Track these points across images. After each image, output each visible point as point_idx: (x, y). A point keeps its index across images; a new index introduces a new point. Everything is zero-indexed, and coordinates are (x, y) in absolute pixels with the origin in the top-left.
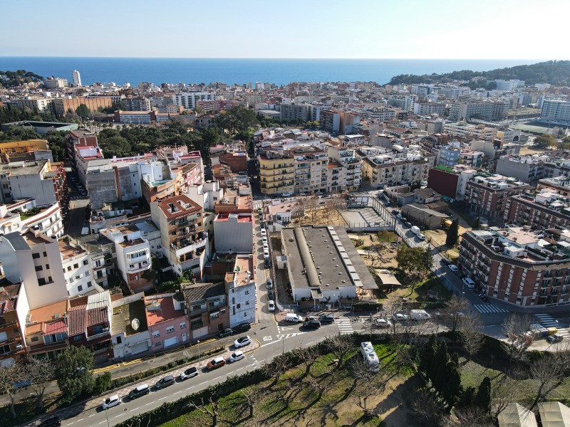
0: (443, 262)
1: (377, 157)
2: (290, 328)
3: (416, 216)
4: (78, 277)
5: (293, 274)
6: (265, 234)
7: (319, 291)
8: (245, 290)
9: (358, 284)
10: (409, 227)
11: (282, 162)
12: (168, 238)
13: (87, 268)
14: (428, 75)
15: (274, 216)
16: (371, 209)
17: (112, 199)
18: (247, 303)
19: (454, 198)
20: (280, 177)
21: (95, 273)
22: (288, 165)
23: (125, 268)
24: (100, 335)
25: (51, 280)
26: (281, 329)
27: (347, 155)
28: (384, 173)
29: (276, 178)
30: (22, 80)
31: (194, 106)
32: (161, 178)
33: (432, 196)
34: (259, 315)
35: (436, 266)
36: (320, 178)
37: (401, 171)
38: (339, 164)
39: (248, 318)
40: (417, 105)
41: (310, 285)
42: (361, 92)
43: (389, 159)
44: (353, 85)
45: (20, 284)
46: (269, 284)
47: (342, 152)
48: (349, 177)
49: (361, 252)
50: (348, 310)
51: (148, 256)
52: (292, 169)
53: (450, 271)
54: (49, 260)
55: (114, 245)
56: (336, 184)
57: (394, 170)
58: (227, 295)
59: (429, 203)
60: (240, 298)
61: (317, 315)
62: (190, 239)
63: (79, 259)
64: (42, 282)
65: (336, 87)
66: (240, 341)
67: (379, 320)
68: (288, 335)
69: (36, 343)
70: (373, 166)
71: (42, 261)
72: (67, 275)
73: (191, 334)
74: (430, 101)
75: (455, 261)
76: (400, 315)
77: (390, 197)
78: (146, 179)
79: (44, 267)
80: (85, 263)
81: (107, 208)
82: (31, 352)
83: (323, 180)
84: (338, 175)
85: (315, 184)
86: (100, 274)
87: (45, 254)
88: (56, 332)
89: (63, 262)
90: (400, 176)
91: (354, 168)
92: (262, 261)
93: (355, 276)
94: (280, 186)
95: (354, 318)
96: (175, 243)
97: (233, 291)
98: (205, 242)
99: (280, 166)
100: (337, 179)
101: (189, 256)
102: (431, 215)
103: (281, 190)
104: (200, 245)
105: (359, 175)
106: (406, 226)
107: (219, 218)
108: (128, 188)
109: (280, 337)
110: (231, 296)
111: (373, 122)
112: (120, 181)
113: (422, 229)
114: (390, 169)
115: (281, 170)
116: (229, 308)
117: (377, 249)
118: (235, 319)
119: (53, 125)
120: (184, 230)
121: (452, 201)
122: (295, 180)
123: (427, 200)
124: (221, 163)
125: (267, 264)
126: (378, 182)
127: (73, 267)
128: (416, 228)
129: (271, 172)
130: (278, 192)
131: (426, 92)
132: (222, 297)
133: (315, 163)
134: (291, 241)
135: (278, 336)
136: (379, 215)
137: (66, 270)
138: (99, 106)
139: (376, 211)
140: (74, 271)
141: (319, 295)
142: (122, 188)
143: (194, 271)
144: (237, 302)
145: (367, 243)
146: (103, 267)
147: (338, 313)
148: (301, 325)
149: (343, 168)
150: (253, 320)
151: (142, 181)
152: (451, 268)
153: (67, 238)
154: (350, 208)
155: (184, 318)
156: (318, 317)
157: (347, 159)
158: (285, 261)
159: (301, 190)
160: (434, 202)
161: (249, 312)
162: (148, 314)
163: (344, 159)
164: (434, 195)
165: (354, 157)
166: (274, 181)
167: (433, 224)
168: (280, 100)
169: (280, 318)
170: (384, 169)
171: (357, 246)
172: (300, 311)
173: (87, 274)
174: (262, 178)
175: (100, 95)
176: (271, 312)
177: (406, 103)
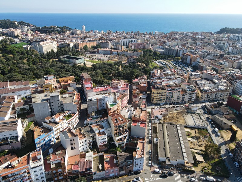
0: (227, 150)
1: (204, 88)
2: (156, 175)
3: (218, 122)
4: (83, 145)
5: (160, 149)
6: (151, 126)
7: (169, 161)
8: (140, 159)
9: (186, 159)
10: (214, 127)
11: (161, 91)
12: (114, 132)
13: (86, 142)
14: (240, 28)
15: (155, 116)
16: (198, 115)
17: (95, 110)
18: (140, 163)
19: (239, 112)
20: (160, 97)
21: (89, 144)
22: (163, 92)
23: (99, 143)
24: (89, 172)
25: (75, 148)
26: (152, 175)
27: (190, 88)
28: (206, 96)
29: (158, 97)
30: (65, 30)
31: (128, 45)
32: (113, 102)
33: (227, 112)
34: (145, 167)
35: (223, 152)
36: (177, 98)
37: (215, 95)
38: (186, 92)
39: (140, 168)
40: (230, 48)
41: (166, 157)
42: (204, 38)
43: (210, 89)
44: (200, 34)
45: (66, 149)
46: (150, 152)
47: (188, 87)
48: (190, 97)
49: (189, 139)
50: (180, 170)
51: (106, 139)
52: (165, 94)
53: (229, 156)
54: (75, 142)
55: (95, 134)
56: (183, 100)
57: (211, 95)
58: (133, 160)
59: (226, 115)
60: (138, 162)
61: (167, 171)
62: (121, 132)
63: (84, 140)
64: (72, 149)
65: (191, 35)
66: (136, 179)
67: (192, 179)
68: (155, 178)
69: (70, 172)
70: (202, 92)
71: (73, 142)
72: (80, 145)
73: (119, 173)
74: (238, 46)
75: (233, 151)
76: (202, 178)
77: (207, 109)
78: (107, 103)
79: (73, 144)
80: (86, 141)
81: (93, 114)
82: (68, 175)
83: (178, 98)
84: (184, 97)
85: (174, 100)
86: (90, 144)
87: (74, 140)
88: (76, 169)
89: (79, 141)
90: (214, 97)
91: (192, 94)
92: (148, 140)
93: (185, 155)
94: (159, 100)
95: (182, 175)
96: (116, 134)
97: (136, 160)
98: (127, 134)
99: (160, 93)
100: (184, 98)
101: (121, 139)
102: (225, 123)
103: (159, 102)
104: (125, 135)
105: (194, 97)
106: (212, 127)
107: (133, 123)
108: (101, 106)
109: (151, 179)
110: (135, 161)
111: (206, 61)
112: (98, 103)
113: (219, 130)
114: (209, 94)
115: (160, 94)
116: (134, 165)
117: (197, 138)
118: (135, 169)
119: (75, 58)
120: (120, 129)
121: (238, 113)
122: (166, 98)
123: (225, 114)
124: (136, 88)
125: (150, 142)
126: (203, 99)
127: (82, 143)
128: (217, 129)
129: (156, 95)
130: (158, 103)
131: (237, 39)
132: (131, 161)
133: (175, 92)
134: (161, 131)
135: (151, 178)
136: (201, 119)
137: (80, 144)
138: (91, 45)
139: (200, 116)
140: (82, 144)
141: (169, 162)
142: (99, 106)
143: (122, 145)
144: (137, 163)
145: (193, 134)
146: (91, 142)
147: (176, 171)
148: (160, 174)
149: (187, 94)
150: (142, 169)
151: (106, 103)
152: (230, 155)
153: (80, 128)
154: (188, 113)
155: (117, 168)
156: (167, 172)
157: (189, 90)
158: (157, 141)
159: (168, 102)
160: (228, 114)
161: (141, 166)
162: (105, 163)
163: (188, 90)
164: (228, 111)
165: (193, 89)
166: (157, 98)
167: (225, 128)
168: (165, 42)
169: (152, 169)
170: (207, 94)
171: (188, 135)
172: (161, 168)
173: (86, 144)
174: (152, 97)
175: (92, 40)
176: (149, 166)
177: (225, 47)
